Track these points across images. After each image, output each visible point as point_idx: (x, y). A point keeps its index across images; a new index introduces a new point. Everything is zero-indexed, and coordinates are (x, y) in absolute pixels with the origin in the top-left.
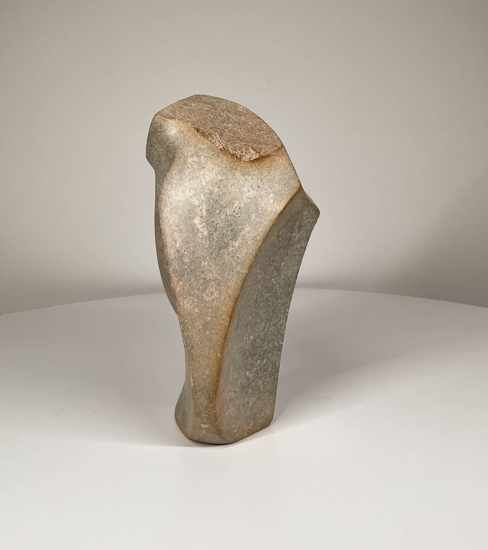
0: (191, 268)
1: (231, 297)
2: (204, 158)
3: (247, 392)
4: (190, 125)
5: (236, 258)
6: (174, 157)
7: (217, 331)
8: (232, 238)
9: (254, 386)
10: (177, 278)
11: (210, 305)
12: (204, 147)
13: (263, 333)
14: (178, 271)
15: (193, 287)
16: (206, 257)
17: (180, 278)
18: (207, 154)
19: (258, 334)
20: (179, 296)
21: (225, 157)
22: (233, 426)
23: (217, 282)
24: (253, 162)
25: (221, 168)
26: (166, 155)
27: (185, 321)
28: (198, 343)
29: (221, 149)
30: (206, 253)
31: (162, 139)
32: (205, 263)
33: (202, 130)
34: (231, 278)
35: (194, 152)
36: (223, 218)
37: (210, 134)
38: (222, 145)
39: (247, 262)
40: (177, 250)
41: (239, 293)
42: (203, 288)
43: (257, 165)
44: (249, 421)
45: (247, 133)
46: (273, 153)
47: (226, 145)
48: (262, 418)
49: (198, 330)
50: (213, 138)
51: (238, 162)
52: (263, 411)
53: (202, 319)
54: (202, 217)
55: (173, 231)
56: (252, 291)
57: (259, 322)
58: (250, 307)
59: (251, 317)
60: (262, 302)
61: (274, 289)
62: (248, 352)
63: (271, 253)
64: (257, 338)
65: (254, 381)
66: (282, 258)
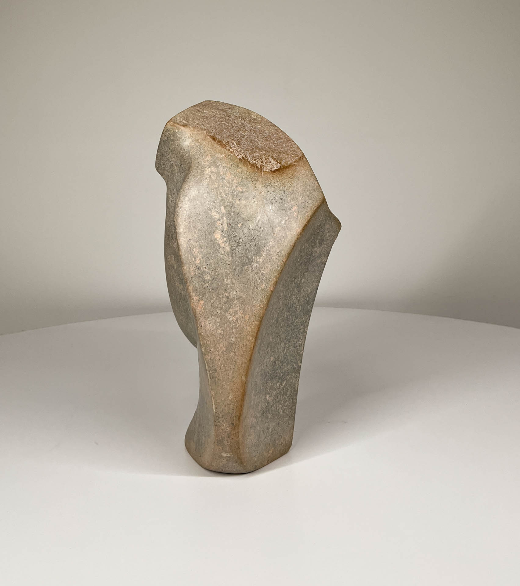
0: (213, 286)
1: (255, 316)
2: (222, 168)
3: (267, 418)
4: (206, 133)
5: (260, 274)
6: (190, 167)
7: (241, 353)
8: (255, 253)
9: (274, 411)
10: (198, 297)
11: (233, 325)
12: (222, 156)
13: (282, 354)
14: (198, 290)
15: (215, 306)
16: (228, 274)
17: (201, 297)
18: (226, 164)
19: (278, 355)
20: (200, 317)
21: (245, 167)
22: (254, 454)
23: (241, 301)
24: (275, 173)
25: (241, 179)
26: (180, 165)
27: (206, 343)
28: (221, 366)
29: (240, 159)
30: (229, 270)
31: (175, 147)
32: (227, 281)
33: (218, 138)
34: (256, 296)
35: (211, 161)
36: (246, 232)
37: (227, 143)
38: (241, 155)
39: (273, 279)
40: (197, 267)
41: (264, 312)
42: (226, 306)
43: (278, 176)
44: (269, 447)
45: (265, 142)
46: (295, 163)
47: (245, 154)
48: (281, 444)
49: (221, 352)
50: (231, 147)
51: (259, 172)
52: (282, 438)
53: (225, 341)
54: (223, 231)
55: (192, 247)
56: (274, 309)
57: (279, 342)
58: (272, 326)
59: (272, 337)
60: (282, 322)
61: (294, 307)
62: (268, 374)
63: (294, 269)
64: (277, 359)
65: (274, 405)
66: (303, 274)
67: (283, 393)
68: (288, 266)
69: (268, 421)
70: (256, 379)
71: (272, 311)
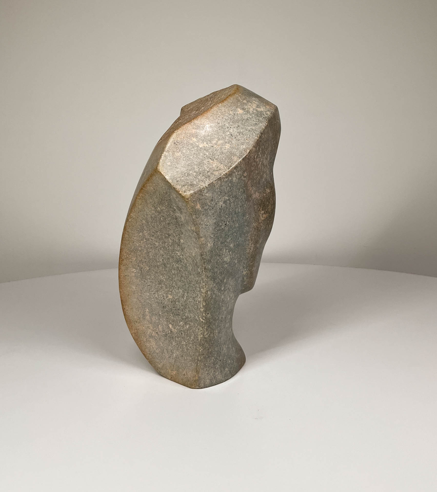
13: (182, 299)
56: (152, 253)
57: (176, 286)
58: (158, 268)
59: (163, 277)
60: (173, 270)
61: (183, 262)
62: (168, 307)
63: (160, 226)
64: (177, 300)
65: (178, 338)
66: (178, 235)
67: (186, 333)
68: (143, 220)
69: (172, 345)
70: (149, 302)
71: (149, 253)
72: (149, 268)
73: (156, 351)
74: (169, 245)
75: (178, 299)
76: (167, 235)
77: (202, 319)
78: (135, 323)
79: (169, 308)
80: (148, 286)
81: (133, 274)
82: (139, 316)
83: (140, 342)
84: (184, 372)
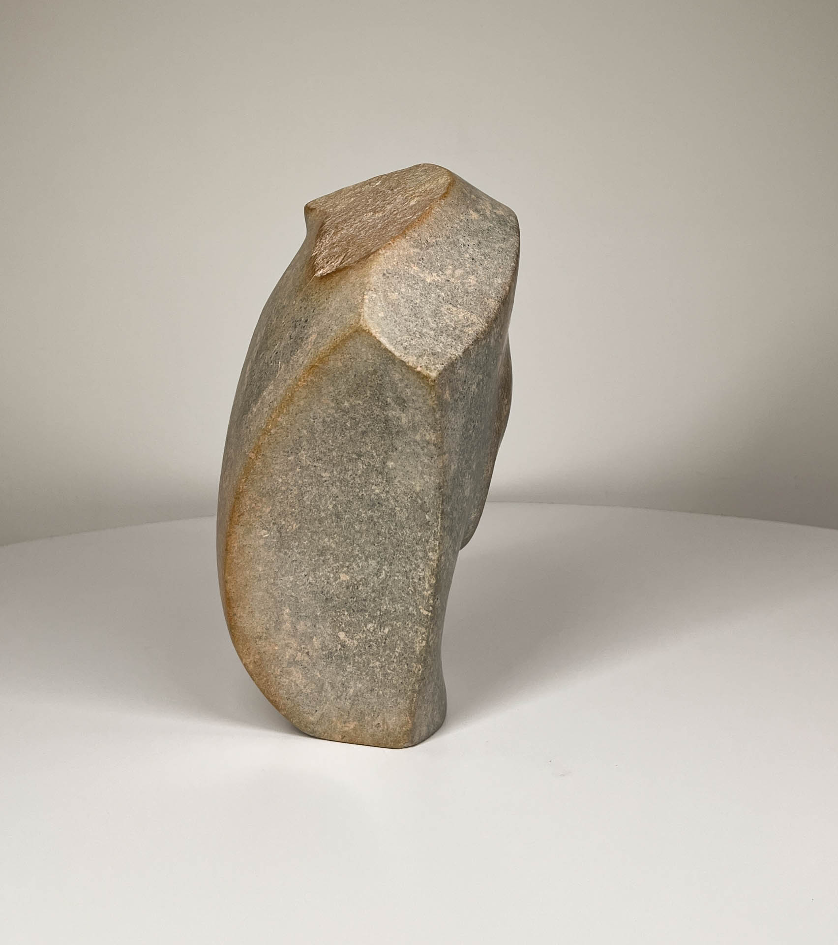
2: (294, 271)
5: (248, 430)
8: (255, 398)
13: (375, 578)
18: (300, 264)
19: (363, 576)
21: (306, 270)
24: (322, 279)
29: (312, 257)
36: (260, 366)
37: (325, 232)
38: (319, 250)
39: (255, 440)
43: (322, 284)
44: (345, 717)
46: (353, 265)
48: (377, 727)
50: (321, 239)
51: (310, 278)
52: (380, 717)
56: (311, 494)
57: (360, 555)
58: (320, 522)
59: (331, 540)
60: (357, 523)
61: (386, 506)
62: (337, 599)
63: (341, 437)
64: (361, 583)
65: (361, 655)
66: (383, 453)
67: (383, 644)
68: (302, 429)
69: (344, 673)
70: (293, 594)
71: (304, 495)
72: (299, 525)
73: (304, 691)
74: (356, 475)
75: (363, 579)
76: (354, 456)
77: (427, 610)
78: (257, 640)
79: (340, 600)
80: (293, 561)
81: (262, 542)
82: (268, 625)
83: (265, 679)
84: (379, 720)
